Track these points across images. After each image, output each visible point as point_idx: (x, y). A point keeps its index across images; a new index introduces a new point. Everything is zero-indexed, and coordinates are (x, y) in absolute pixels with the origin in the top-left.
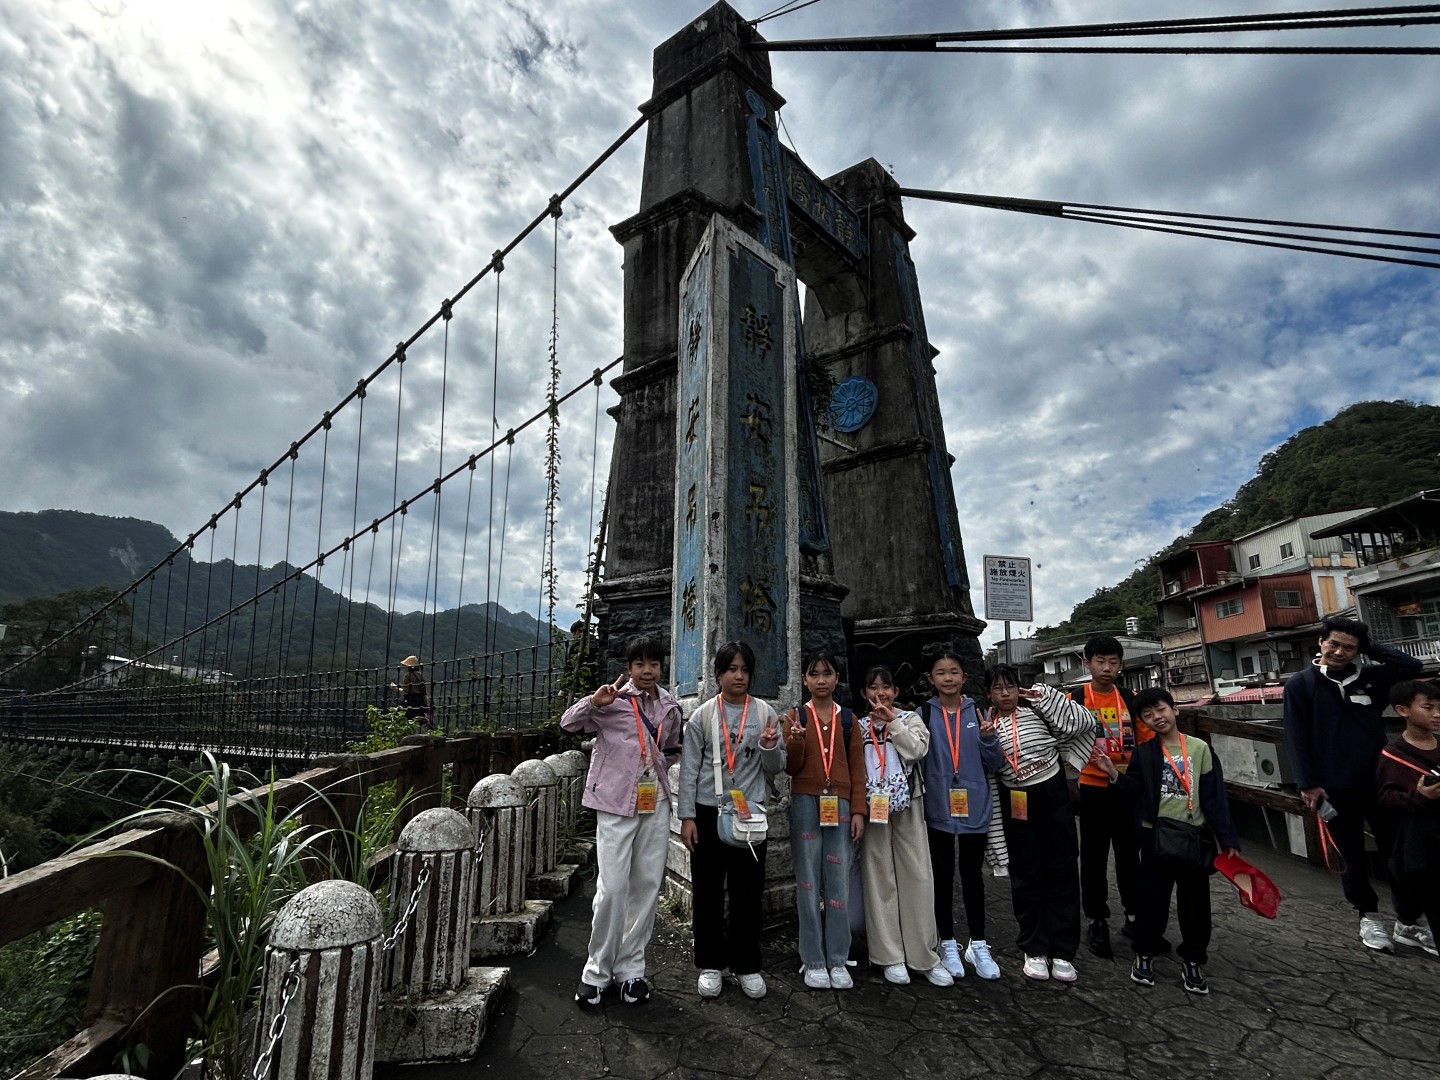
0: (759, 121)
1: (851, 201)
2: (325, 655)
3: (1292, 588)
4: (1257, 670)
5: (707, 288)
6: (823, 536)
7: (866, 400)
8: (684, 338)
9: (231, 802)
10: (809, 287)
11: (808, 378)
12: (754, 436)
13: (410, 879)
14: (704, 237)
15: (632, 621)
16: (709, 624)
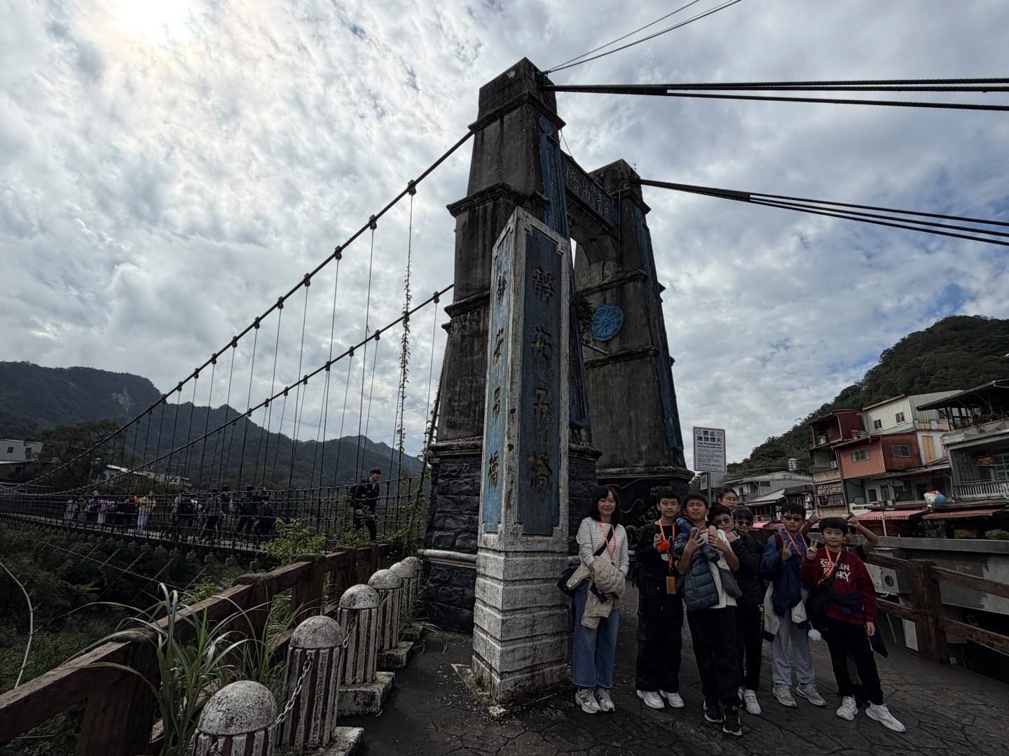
0: (548, 137)
1: (608, 187)
2: (251, 468)
3: (903, 444)
4: (880, 499)
5: (511, 256)
6: (585, 416)
7: (616, 320)
8: (494, 287)
9: (178, 617)
10: (578, 243)
11: (576, 309)
12: (540, 355)
13: (298, 668)
14: (510, 221)
15: (454, 471)
16: (507, 486)
